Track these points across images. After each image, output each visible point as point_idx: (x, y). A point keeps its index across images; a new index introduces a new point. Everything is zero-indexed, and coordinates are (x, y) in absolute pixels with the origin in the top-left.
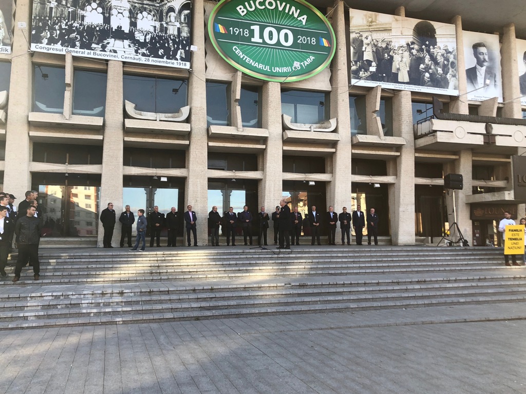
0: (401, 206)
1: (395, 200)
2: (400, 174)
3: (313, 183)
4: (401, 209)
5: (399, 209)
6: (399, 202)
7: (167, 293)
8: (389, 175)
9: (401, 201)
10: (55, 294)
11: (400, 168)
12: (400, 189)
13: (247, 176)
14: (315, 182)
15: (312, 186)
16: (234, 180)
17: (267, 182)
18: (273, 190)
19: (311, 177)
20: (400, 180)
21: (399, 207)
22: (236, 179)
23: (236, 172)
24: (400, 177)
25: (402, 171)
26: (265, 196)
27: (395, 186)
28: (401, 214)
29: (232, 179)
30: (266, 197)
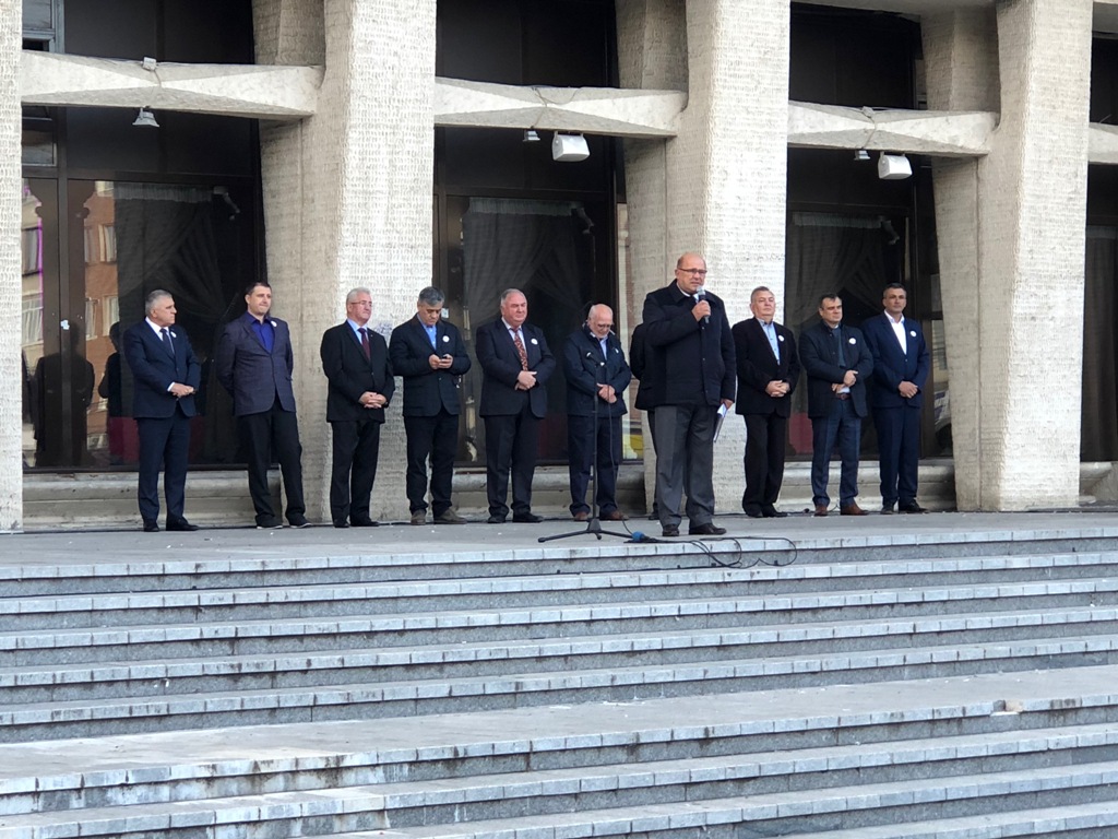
0: (1021, 289)
1: (979, 255)
2: (1020, 101)
3: (575, 148)
4: (1021, 306)
5: (1007, 305)
6: (1009, 264)
7: (521, 763)
8: (944, 107)
9: (1023, 256)
10: (48, 784)
11: (1022, 66)
12: (1016, 189)
13: (226, 93)
14: (591, 139)
15: (572, 165)
16: (148, 120)
17: (353, 135)
18: (381, 184)
19: (570, 107)
20: (1017, 135)
21: (1009, 291)
22: (160, 114)
23: (167, 69)
24: (1018, 117)
25: (1033, 86)
26: (335, 223)
27: (985, 168)
28: (1019, 332)
29: (135, 112)
30: (345, 227)
